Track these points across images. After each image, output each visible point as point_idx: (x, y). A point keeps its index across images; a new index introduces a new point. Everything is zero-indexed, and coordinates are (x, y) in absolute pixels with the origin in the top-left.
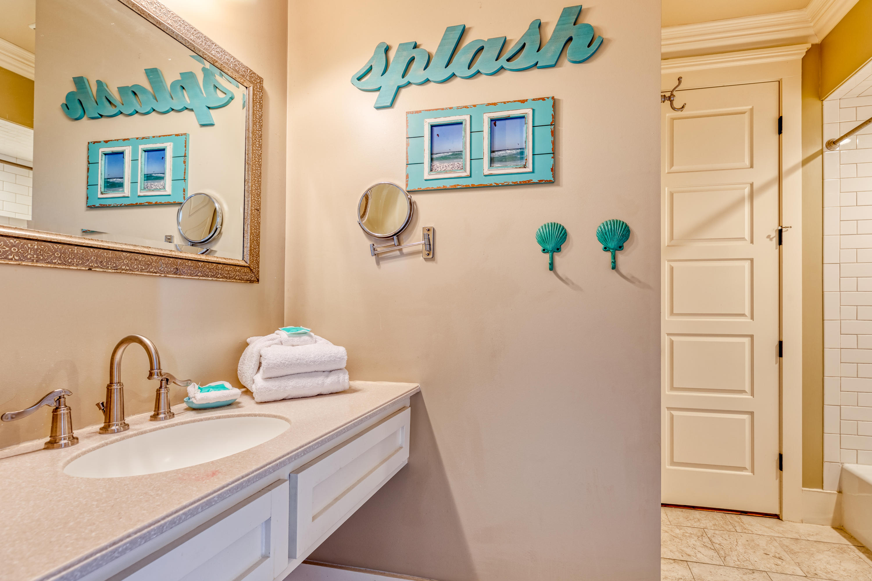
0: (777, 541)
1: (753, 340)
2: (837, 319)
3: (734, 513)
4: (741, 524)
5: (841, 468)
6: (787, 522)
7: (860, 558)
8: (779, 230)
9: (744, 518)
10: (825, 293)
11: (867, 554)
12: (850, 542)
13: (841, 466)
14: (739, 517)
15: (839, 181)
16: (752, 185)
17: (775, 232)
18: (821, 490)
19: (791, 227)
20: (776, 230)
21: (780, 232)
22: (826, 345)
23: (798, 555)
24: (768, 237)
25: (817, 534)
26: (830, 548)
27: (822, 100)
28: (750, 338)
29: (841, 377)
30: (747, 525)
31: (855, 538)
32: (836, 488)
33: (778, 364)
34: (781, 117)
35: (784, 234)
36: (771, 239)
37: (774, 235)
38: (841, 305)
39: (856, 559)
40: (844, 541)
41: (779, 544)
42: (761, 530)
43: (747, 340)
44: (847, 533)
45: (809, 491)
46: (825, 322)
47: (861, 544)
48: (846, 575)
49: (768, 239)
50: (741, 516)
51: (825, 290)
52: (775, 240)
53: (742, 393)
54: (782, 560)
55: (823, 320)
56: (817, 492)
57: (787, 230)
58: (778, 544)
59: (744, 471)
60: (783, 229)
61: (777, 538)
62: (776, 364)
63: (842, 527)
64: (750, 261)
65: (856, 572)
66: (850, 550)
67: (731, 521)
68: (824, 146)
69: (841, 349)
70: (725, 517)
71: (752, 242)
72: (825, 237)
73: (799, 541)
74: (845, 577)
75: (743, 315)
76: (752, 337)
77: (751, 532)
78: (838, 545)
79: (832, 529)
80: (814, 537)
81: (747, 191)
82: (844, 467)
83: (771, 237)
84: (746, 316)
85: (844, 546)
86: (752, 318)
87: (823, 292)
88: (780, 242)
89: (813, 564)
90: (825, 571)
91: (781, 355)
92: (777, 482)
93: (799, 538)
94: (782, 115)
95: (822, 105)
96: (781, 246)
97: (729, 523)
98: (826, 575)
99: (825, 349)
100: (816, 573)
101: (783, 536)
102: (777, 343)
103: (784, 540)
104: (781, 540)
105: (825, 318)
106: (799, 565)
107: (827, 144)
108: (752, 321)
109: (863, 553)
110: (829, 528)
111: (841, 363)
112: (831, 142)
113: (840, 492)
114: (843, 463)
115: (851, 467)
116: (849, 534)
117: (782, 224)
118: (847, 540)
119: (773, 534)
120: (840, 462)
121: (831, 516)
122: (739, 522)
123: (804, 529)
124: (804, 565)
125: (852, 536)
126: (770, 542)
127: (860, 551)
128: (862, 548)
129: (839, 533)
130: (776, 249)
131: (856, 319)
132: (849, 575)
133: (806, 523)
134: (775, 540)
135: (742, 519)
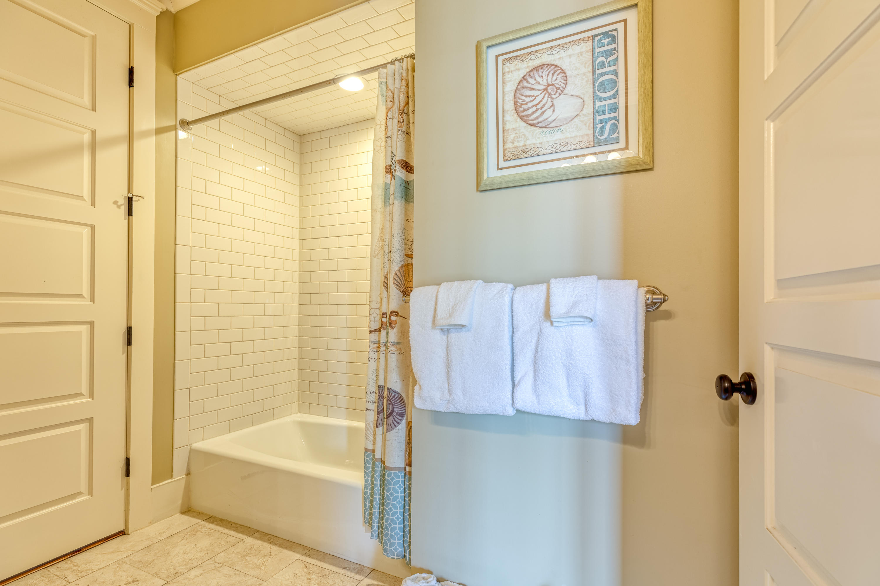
0: (126, 563)
1: (94, 327)
2: (188, 302)
3: (62, 559)
4: (75, 568)
5: (189, 449)
6: (135, 532)
7: (211, 529)
8: (129, 198)
9: (78, 559)
10: (177, 275)
11: (215, 523)
12: (199, 519)
13: (189, 448)
14: (69, 562)
15: (191, 164)
16: (94, 133)
17: (124, 199)
18: (170, 480)
19: (143, 198)
20: (125, 197)
21: (130, 201)
22: (177, 329)
23: (153, 564)
24: (115, 203)
25: (168, 529)
26: (183, 536)
27: (176, 75)
28: (89, 326)
29: (190, 359)
30: (83, 566)
31: (202, 513)
32: (185, 471)
33: (125, 355)
34: (132, 68)
35: (135, 204)
36: (119, 207)
37: (123, 202)
38: (192, 288)
39: (208, 533)
40: (195, 521)
41: (130, 564)
42: (103, 561)
43: (84, 329)
44: (195, 512)
45: (159, 486)
46: (177, 304)
47: (209, 515)
48: (203, 554)
49: (115, 206)
50: (73, 559)
51: (177, 271)
52: (124, 209)
53: (77, 397)
54: (137, 581)
55: (175, 303)
56: (167, 483)
57: (139, 200)
58: (129, 566)
59: (77, 497)
60: (134, 197)
61: (127, 559)
62: (123, 354)
63: (190, 509)
64: (90, 228)
65: (211, 545)
66: (201, 527)
67: (57, 574)
68: (178, 123)
69: (191, 331)
70: (48, 572)
71: (93, 204)
72: (178, 217)
73: (151, 547)
74: (203, 558)
75: (80, 296)
76: (92, 324)
77: (90, 572)
78: (189, 529)
79: (181, 515)
80: (166, 533)
81: (87, 137)
82: (192, 448)
83: (119, 204)
84: (84, 297)
85: (196, 526)
86: (93, 300)
87: (175, 274)
88: (130, 212)
89: (172, 564)
90: (184, 563)
91: (129, 342)
92: (123, 492)
93: (151, 543)
94: (133, 65)
95: (176, 80)
96: (130, 217)
97: (56, 577)
98: (185, 567)
99: (177, 333)
100: (176, 572)
101: (133, 552)
102: (124, 329)
103: (134, 556)
104: (131, 558)
105: (177, 301)
106: (157, 575)
107: (180, 122)
108: (92, 303)
109: (212, 523)
110: (178, 516)
111: (191, 345)
112: (185, 122)
113: (188, 474)
114: (191, 444)
115: (199, 445)
116: (196, 512)
117: (133, 191)
118: (197, 518)
119: (120, 557)
120: (188, 444)
121: (180, 502)
122: (71, 568)
123: (152, 531)
124: (162, 571)
125: (199, 513)
126: (118, 569)
127: (209, 522)
128: (210, 518)
129: (188, 515)
130: (125, 219)
131: (204, 302)
132: (206, 552)
133: (155, 523)
134: (125, 563)
135: (75, 561)
